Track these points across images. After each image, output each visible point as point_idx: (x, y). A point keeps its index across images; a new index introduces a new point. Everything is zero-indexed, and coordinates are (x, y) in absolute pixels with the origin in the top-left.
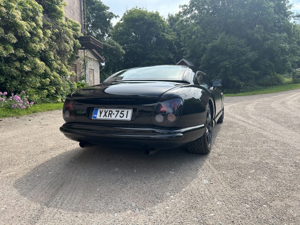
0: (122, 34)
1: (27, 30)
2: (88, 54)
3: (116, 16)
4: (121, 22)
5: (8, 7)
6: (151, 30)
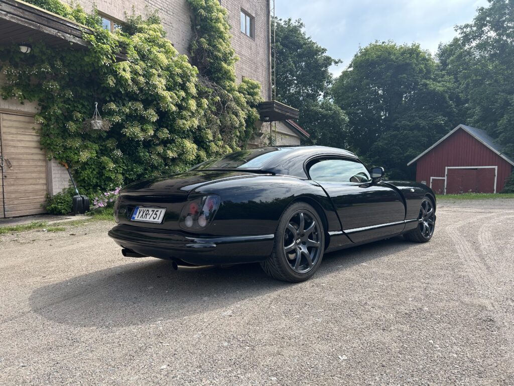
0: (350, 88)
1: (172, 103)
2: (279, 127)
3: (337, 61)
4: (351, 69)
5: (147, 75)
6: (401, 77)
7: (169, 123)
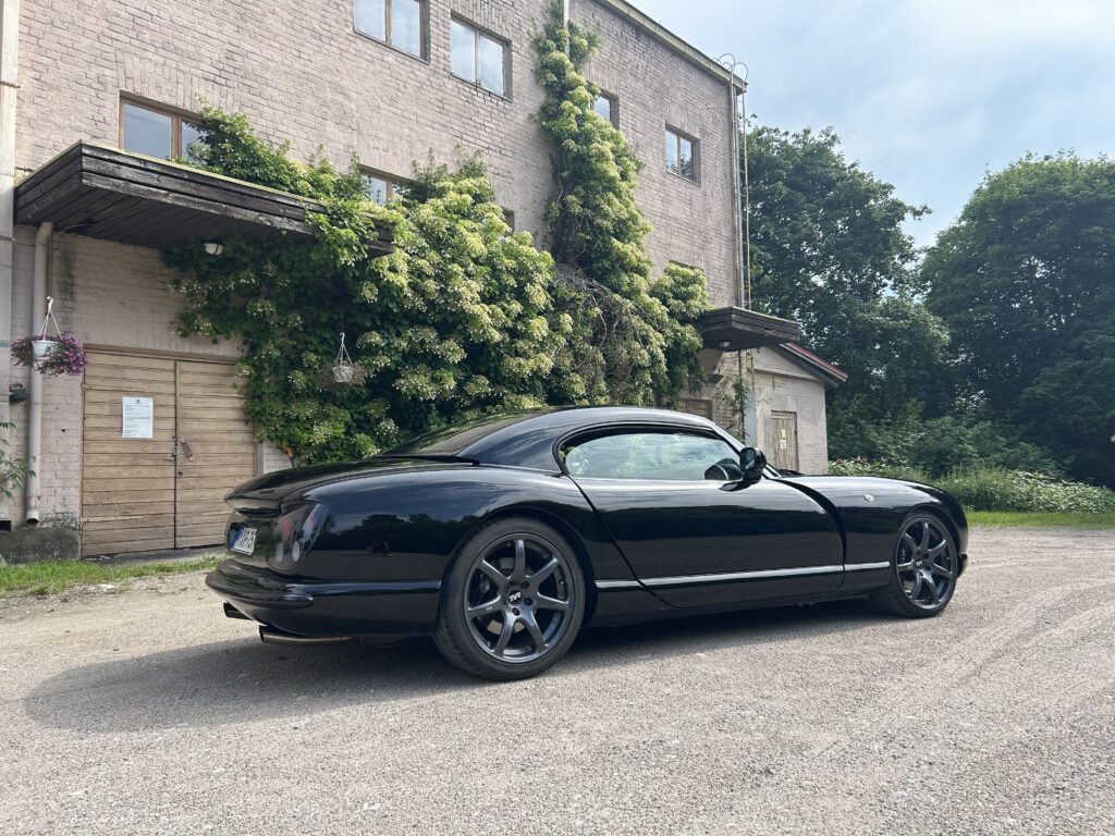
1: (495, 327)
3: (918, 209)
4: (964, 223)
5: (443, 277)
6: (1089, 234)
7: (492, 365)
